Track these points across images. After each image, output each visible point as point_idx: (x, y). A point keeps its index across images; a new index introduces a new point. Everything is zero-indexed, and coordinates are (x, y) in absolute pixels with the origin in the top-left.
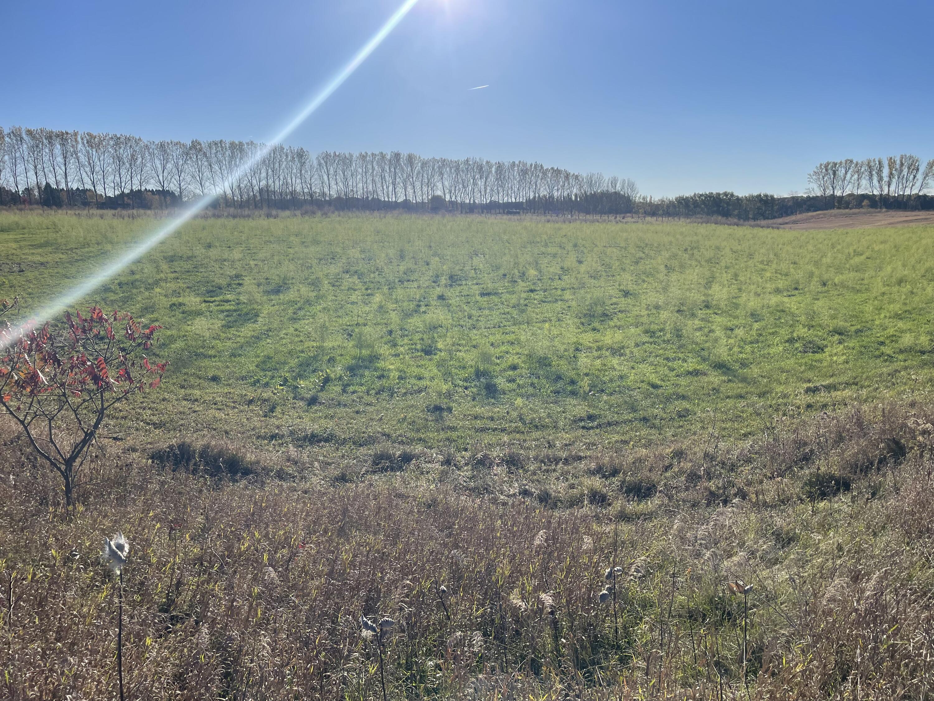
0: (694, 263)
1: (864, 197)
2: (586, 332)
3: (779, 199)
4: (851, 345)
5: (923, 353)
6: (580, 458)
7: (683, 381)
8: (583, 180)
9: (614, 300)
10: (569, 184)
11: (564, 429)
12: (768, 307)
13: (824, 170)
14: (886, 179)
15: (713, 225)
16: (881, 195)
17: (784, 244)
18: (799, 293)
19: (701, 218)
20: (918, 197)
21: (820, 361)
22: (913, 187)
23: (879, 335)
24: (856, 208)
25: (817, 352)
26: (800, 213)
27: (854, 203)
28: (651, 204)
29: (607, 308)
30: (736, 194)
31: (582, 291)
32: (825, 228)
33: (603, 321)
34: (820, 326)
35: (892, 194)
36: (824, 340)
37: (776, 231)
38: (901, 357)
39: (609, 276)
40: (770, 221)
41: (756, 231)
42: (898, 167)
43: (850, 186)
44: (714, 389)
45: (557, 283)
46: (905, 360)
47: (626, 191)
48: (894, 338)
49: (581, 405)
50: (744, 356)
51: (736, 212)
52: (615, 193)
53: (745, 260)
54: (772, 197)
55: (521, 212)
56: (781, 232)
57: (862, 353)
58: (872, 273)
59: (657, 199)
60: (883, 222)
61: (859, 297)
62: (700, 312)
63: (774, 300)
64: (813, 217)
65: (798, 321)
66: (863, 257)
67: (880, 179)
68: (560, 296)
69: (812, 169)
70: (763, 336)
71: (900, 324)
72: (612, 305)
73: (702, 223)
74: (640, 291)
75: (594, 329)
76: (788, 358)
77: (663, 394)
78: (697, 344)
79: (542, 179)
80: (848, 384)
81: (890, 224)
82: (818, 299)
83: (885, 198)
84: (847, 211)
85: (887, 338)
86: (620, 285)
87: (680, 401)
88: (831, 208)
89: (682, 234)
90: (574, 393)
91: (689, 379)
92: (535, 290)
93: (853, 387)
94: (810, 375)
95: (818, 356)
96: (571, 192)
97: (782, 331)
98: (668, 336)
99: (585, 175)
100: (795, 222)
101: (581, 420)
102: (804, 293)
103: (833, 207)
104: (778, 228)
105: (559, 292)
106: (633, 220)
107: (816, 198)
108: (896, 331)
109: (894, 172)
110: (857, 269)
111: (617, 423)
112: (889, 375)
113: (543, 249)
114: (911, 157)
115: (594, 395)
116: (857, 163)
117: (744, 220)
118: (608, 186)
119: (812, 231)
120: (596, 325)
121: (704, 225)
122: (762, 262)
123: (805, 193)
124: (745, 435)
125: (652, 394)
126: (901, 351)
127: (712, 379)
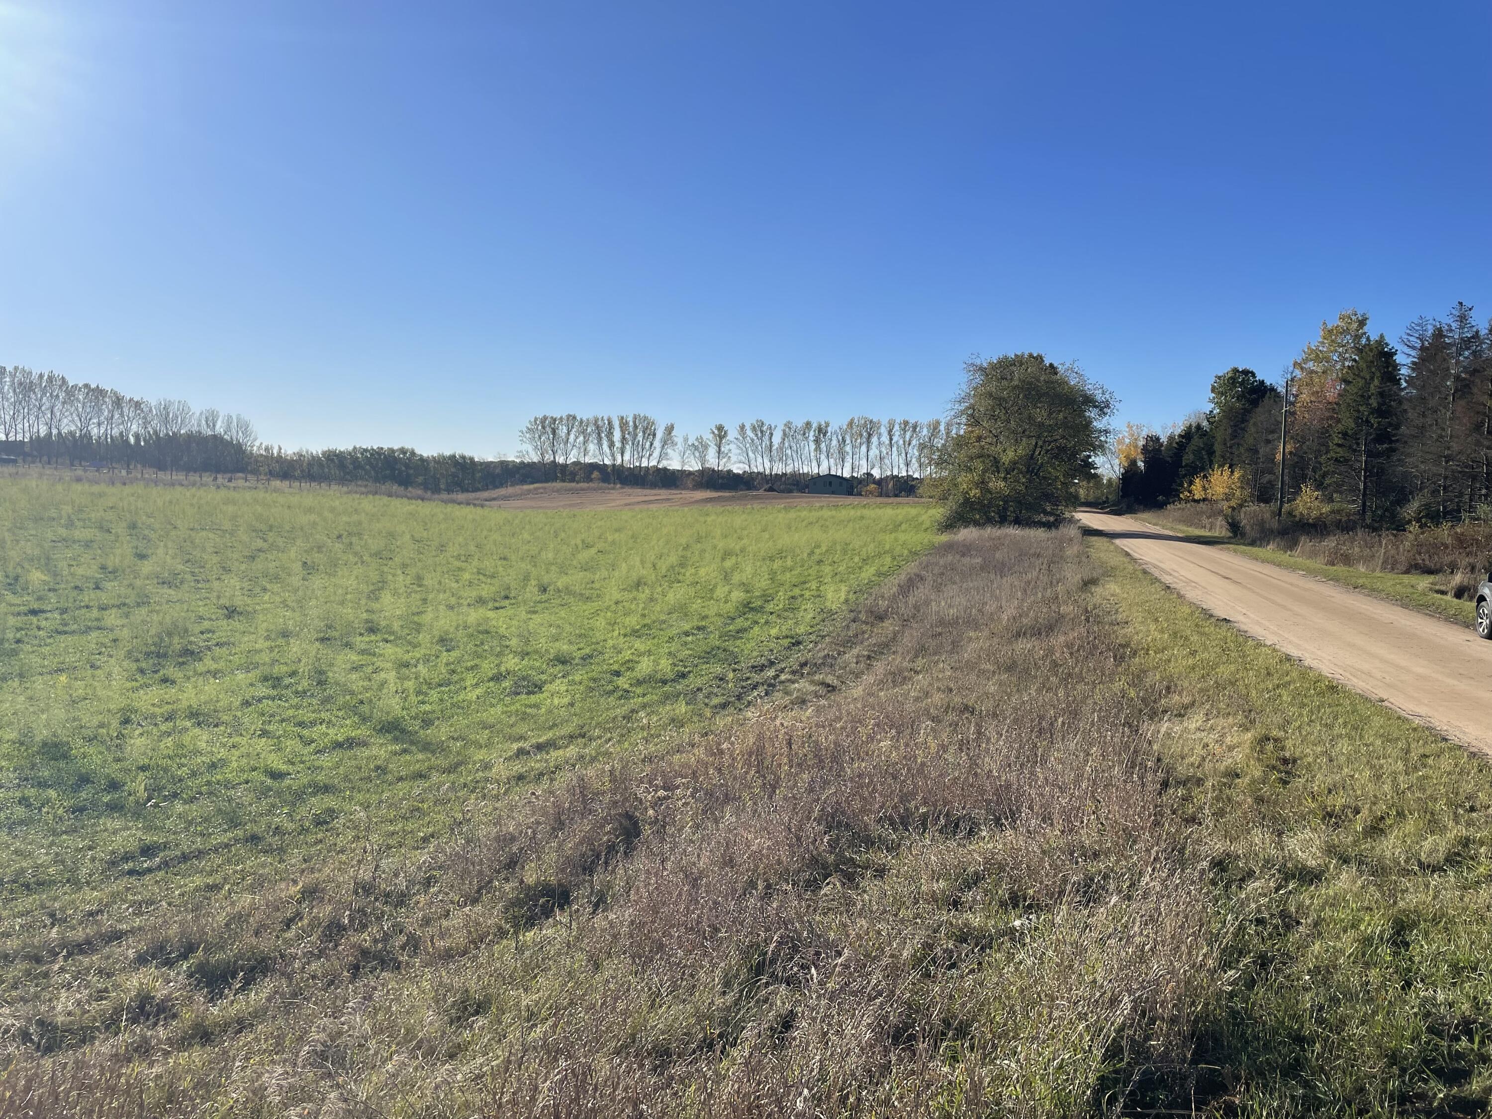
0: (353, 559)
1: (593, 467)
2: (147, 686)
3: (481, 464)
4: (577, 678)
5: (665, 682)
6: (117, 936)
7: (326, 761)
8: (151, 410)
9: (206, 624)
10: (122, 415)
11: (88, 883)
12: (466, 627)
13: (540, 427)
14: (618, 444)
15: (385, 499)
16: (614, 465)
17: (490, 530)
18: (510, 604)
19: (366, 486)
20: (657, 470)
21: (536, 706)
22: (651, 458)
23: (611, 661)
24: (584, 482)
25: (534, 693)
26: (511, 486)
27: (581, 474)
28: (280, 459)
29: (192, 639)
30: (418, 451)
31: (144, 611)
32: (546, 508)
33: (184, 663)
34: (536, 652)
35: (627, 465)
36: (542, 673)
37: (479, 510)
38: (639, 690)
39: (198, 581)
40: (472, 495)
41: (450, 508)
42: (631, 429)
43: (575, 451)
44: (378, 768)
45: (89, 596)
46: (644, 695)
47: (236, 436)
48: (631, 665)
49: (129, 829)
50: (427, 707)
51: (420, 479)
52: (215, 437)
53: (434, 553)
54: (472, 459)
55: (20, 460)
56: (486, 511)
57: (592, 689)
58: (605, 573)
59: (290, 452)
60: (618, 502)
61: (590, 607)
62: (359, 639)
63: (474, 616)
64: (529, 491)
65: (507, 647)
66: (593, 551)
67: (611, 445)
68: (97, 620)
69: (525, 424)
70: (458, 674)
71: (639, 645)
72: (202, 633)
73: (367, 493)
74: (258, 607)
75: (165, 680)
76: (492, 706)
77: (289, 787)
78: (352, 693)
79: (64, 403)
80: (572, 738)
81: (626, 505)
82: (535, 612)
83: (618, 469)
84: (573, 485)
85: (622, 664)
86: (219, 597)
87: (320, 796)
88: (553, 481)
89: (332, 510)
90: (115, 808)
91: (337, 755)
92: (43, 611)
93: (579, 740)
94: (522, 728)
95: (533, 699)
96: (128, 430)
97: (485, 665)
98: (305, 684)
99: (153, 403)
100: (506, 498)
101: (126, 858)
102: (517, 604)
103: (555, 479)
104: (482, 506)
105: (95, 613)
106: (248, 484)
107: (532, 465)
108: (633, 654)
109: (627, 436)
110: (586, 568)
111: (200, 854)
112: (624, 718)
113: (63, 532)
114: (646, 418)
115: (156, 806)
116: (581, 420)
117: (433, 493)
118: (199, 425)
119: (528, 511)
120: (171, 671)
121: (371, 497)
122: (458, 558)
123: (517, 457)
124: (425, 840)
125: (270, 789)
126: (639, 683)
127: (375, 751)
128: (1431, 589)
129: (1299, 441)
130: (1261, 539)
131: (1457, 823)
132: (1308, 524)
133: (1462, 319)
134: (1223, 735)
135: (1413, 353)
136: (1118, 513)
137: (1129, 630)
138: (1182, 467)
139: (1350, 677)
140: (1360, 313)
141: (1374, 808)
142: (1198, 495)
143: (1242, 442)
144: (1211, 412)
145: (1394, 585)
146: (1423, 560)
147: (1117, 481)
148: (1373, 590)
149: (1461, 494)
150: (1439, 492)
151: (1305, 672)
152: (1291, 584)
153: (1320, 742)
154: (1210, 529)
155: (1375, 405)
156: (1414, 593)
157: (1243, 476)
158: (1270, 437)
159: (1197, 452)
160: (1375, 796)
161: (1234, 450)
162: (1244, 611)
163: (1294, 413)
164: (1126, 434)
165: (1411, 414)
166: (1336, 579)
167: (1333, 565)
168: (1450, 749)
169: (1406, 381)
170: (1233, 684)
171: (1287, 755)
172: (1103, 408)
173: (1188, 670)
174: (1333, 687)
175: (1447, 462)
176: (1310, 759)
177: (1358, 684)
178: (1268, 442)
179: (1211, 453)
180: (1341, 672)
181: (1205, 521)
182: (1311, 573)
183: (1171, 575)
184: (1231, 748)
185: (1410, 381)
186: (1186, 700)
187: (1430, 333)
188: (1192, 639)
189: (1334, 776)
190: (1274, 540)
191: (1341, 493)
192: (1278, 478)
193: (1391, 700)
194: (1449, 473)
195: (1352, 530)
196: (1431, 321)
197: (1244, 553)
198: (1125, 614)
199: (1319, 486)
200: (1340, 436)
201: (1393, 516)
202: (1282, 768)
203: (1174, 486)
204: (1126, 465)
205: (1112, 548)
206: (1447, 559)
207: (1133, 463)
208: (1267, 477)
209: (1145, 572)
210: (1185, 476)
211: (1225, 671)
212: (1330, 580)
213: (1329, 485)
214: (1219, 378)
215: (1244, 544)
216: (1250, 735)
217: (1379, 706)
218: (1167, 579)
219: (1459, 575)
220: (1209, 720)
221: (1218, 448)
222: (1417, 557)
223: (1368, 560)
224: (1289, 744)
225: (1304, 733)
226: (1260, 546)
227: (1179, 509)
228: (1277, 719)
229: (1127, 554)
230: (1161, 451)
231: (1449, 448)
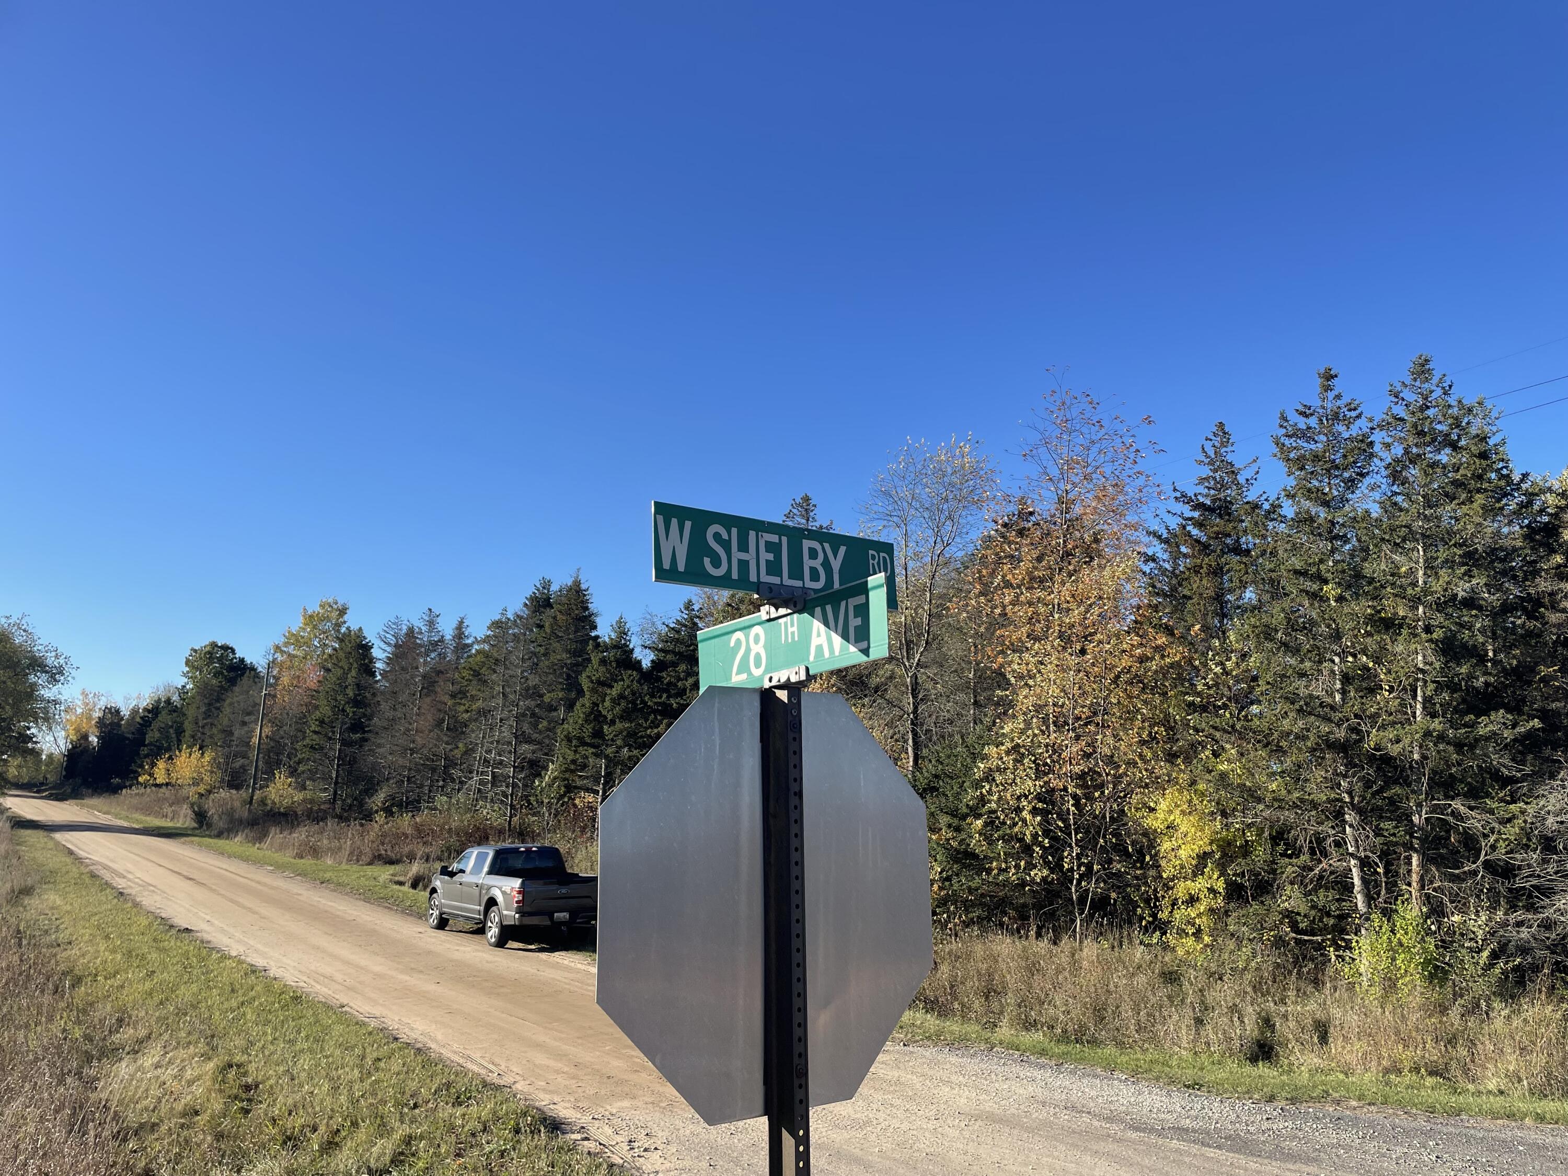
128: (391, 881)
129: (277, 725)
130: (229, 831)
131: (402, 1123)
132: (280, 814)
133: (431, 623)
134: (183, 1069)
135: (389, 649)
136: (60, 797)
137: (74, 952)
138: (145, 746)
139: (314, 983)
140: (341, 602)
141: (331, 1122)
142: (161, 777)
143: (216, 722)
144: (184, 687)
145: (359, 878)
146: (386, 851)
147: (61, 757)
148: (339, 884)
149: (421, 786)
150: (403, 782)
151: (270, 984)
152: (259, 882)
153: (284, 1060)
154: (172, 819)
155: (351, 694)
156: (376, 886)
157: (215, 759)
158: (247, 719)
159: (164, 731)
160: (332, 1110)
161: (206, 730)
162: (208, 918)
163: (275, 696)
164: (79, 703)
165: (384, 706)
166: (303, 874)
167: (302, 857)
168: (400, 1049)
169: (380, 674)
170: (194, 1007)
171: (250, 1080)
172: (55, 674)
173: (145, 996)
174: (296, 998)
175: (411, 755)
176: (272, 1082)
177: (321, 991)
178: (244, 723)
179: (180, 732)
180: (305, 979)
181: (168, 810)
182: (280, 867)
183: (124, 877)
184: (190, 1083)
185: (384, 674)
186: (142, 1033)
187: (404, 631)
188: (149, 957)
189: (294, 1095)
190: (243, 831)
191: (314, 781)
192: (252, 762)
193: (351, 1004)
194: (413, 766)
195: (322, 820)
196: (405, 622)
197: (209, 847)
198: (68, 932)
199: (293, 772)
200: (317, 723)
201: (361, 804)
202: (244, 1096)
203: (133, 767)
204: (75, 738)
205: (51, 845)
206: (406, 850)
207: (85, 737)
208: (240, 762)
209: (93, 876)
210: (146, 756)
211: (186, 993)
212: (299, 875)
213: (303, 772)
214: (195, 651)
215: (210, 836)
216: (212, 1065)
217: (339, 1012)
218: (120, 883)
219: (416, 864)
220: (166, 1053)
221: (188, 726)
222: (381, 847)
223: (335, 851)
224: (252, 1068)
225: (267, 1053)
226: (227, 838)
227: (137, 794)
228: (239, 1042)
229: (71, 853)
230: (120, 726)
231: (414, 742)
